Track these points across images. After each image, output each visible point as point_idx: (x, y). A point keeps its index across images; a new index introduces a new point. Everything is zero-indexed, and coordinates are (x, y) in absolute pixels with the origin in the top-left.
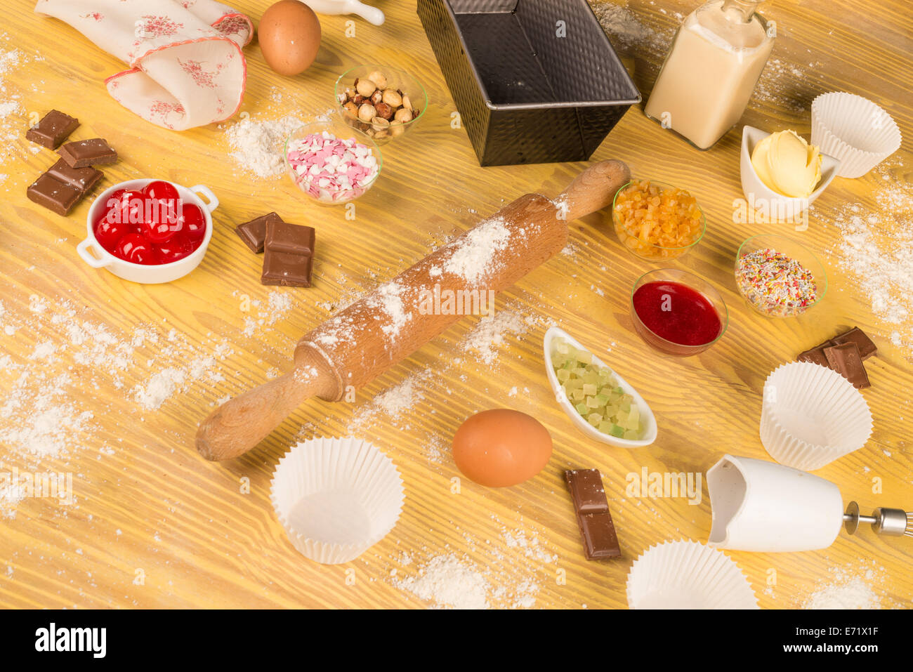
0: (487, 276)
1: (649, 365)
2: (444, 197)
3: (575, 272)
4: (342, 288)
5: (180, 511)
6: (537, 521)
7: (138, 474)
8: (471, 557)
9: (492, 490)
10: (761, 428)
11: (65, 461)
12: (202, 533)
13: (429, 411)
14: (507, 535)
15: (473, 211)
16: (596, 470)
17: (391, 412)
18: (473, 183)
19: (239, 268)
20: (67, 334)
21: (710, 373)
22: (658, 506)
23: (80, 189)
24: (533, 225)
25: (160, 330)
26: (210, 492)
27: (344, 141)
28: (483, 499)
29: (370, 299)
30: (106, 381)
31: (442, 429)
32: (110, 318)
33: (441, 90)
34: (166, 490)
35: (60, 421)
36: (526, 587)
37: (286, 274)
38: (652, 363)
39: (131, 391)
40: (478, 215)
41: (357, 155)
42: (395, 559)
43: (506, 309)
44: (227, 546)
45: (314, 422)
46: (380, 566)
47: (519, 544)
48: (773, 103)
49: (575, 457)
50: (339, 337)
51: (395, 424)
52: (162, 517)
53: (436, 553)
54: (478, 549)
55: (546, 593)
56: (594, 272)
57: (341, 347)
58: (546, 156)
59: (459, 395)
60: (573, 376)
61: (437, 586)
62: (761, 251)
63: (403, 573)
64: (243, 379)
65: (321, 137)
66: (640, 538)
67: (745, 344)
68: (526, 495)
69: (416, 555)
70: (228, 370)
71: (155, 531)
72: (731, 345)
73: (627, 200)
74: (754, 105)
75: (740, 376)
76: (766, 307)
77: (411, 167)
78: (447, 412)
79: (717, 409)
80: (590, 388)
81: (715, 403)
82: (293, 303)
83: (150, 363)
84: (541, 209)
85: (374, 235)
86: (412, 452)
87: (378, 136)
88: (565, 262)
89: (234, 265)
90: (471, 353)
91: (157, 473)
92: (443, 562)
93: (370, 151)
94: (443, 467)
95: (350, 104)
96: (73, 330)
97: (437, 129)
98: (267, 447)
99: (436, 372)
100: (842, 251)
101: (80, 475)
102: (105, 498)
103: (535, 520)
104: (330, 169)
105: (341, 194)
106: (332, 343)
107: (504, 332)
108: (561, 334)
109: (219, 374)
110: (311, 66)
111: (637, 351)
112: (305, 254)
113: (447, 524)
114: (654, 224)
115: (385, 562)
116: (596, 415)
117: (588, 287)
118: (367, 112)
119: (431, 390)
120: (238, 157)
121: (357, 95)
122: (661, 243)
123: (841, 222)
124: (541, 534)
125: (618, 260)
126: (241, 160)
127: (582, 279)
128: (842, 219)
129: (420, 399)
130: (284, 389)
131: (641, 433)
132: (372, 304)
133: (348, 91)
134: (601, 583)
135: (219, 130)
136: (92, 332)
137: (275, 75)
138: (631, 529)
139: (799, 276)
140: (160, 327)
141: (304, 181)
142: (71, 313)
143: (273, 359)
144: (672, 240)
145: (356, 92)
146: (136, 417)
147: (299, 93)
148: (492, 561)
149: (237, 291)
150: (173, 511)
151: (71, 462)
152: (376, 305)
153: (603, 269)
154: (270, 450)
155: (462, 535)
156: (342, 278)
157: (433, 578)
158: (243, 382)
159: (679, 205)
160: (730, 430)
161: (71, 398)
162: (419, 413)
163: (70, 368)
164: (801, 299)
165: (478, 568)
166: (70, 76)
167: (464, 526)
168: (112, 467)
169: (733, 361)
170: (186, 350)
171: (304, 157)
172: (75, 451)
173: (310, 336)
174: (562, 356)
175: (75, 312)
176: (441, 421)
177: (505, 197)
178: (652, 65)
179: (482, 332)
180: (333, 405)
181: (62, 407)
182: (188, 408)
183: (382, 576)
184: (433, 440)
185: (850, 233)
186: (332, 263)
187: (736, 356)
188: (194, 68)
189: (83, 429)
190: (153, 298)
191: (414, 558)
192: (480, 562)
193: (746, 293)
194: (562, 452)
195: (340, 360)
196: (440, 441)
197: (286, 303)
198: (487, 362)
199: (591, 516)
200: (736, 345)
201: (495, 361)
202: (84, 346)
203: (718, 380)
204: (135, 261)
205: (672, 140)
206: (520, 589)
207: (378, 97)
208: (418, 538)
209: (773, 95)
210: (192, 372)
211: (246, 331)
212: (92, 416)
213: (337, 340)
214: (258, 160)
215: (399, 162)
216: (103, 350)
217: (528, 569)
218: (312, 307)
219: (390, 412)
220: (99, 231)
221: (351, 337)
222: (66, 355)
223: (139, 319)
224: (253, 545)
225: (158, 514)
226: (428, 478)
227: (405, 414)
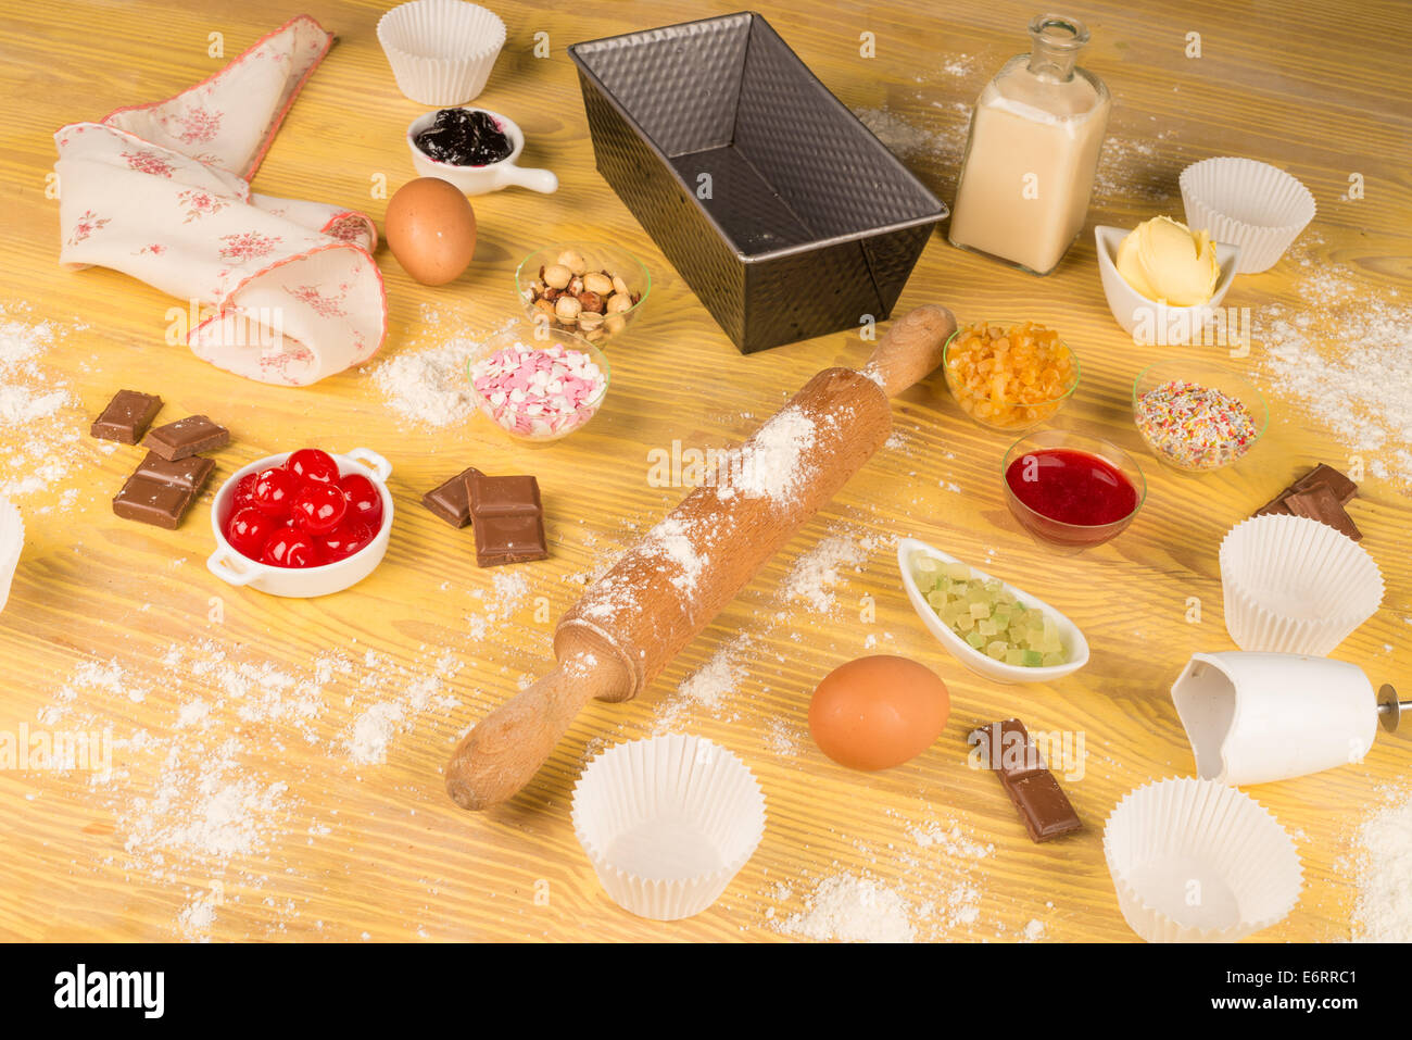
0: (797, 487)
1: (1049, 570)
2: (703, 405)
3: (912, 468)
4: (592, 550)
5: (445, 891)
6: (950, 806)
7: (373, 853)
8: (872, 871)
9: (875, 777)
10: (1228, 622)
11: (263, 856)
12: (485, 914)
13: (761, 690)
14: (914, 833)
15: (747, 415)
16: (1016, 720)
17: (707, 702)
18: (736, 378)
19: (442, 553)
20: (220, 686)
21: (1135, 564)
22: (1114, 753)
23: (187, 488)
24: (842, 408)
25: (352, 656)
26: (481, 856)
27: (547, 351)
28: (868, 791)
29: (644, 546)
30: (293, 738)
31: (785, 711)
32: (274, 653)
33: (659, 266)
34: (418, 866)
35: (242, 805)
36: (960, 897)
37: (510, 545)
38: (1053, 567)
39: (332, 744)
40: (756, 420)
41: (570, 365)
42: (767, 894)
43: (830, 535)
44: (525, 924)
45: (603, 735)
46: (749, 908)
47: (935, 841)
48: (1124, 197)
49: (981, 711)
50: (615, 604)
51: (718, 716)
52: (422, 904)
53: (822, 876)
54: (880, 858)
55: (991, 898)
56: (938, 464)
57: (621, 616)
58: (830, 323)
59: (797, 661)
60: (953, 598)
61: (837, 918)
62: (1165, 386)
63: (784, 912)
64: (488, 698)
65: (514, 351)
66: (1100, 800)
67: (1172, 517)
68: (924, 773)
69: (795, 883)
70: (463, 690)
71: (417, 924)
72: (1155, 523)
73: (963, 351)
74: (1097, 204)
75: (1178, 560)
76: (1191, 458)
77: (645, 374)
78: (785, 686)
79: (1159, 610)
80: (979, 608)
81: (1153, 603)
82: (529, 584)
83: (348, 701)
84: (848, 385)
85: (617, 472)
86: (750, 749)
87: (591, 337)
88: (894, 458)
89: (432, 550)
90: (796, 602)
91: (398, 846)
92: (836, 886)
93: (587, 356)
94: (799, 760)
95: (540, 302)
96: (228, 678)
97: (668, 317)
98: (546, 782)
99: (756, 637)
100: (1272, 370)
101: (290, 870)
102: (333, 894)
103: (947, 804)
104: (537, 391)
105: (562, 422)
106: (607, 614)
107: (836, 565)
108: (918, 546)
109: (451, 697)
110: (469, 267)
111: (1027, 555)
112: (532, 514)
113: (828, 834)
114: (1008, 376)
115: (755, 901)
116: (996, 644)
117: (936, 485)
118: (568, 308)
119: (756, 662)
120: (400, 406)
121: (548, 289)
122: (1024, 401)
123: (1261, 332)
124: (962, 821)
125: (968, 442)
126: (405, 409)
127: (924, 475)
128: (1260, 329)
129: (743, 677)
130: (555, 690)
131: (1066, 653)
132: (648, 552)
133: (533, 285)
134: (1063, 870)
135: (362, 375)
136: (255, 676)
137: (420, 289)
138: (1086, 790)
139: (1226, 408)
140: (353, 651)
141: (506, 413)
142: (219, 656)
143: (523, 663)
144: (1038, 394)
145: (545, 285)
146: (349, 777)
147: (460, 306)
148: (904, 870)
149: (447, 583)
150: (436, 893)
151: (272, 856)
152: (656, 553)
153: (950, 457)
154: (551, 785)
155: (852, 845)
156: (590, 538)
157: (828, 909)
158: (488, 703)
159: (1036, 344)
160: (1186, 634)
161: (249, 770)
162: (747, 695)
163: (237, 730)
164: (1235, 437)
165: (886, 884)
166: (133, 342)
167: (851, 832)
168: (331, 851)
169: (1163, 542)
170: (396, 675)
171: (498, 381)
172: (274, 839)
173: (574, 613)
174: (929, 575)
175: (224, 653)
176: (781, 700)
177: (787, 389)
178: (941, 178)
179: (804, 570)
180: (621, 707)
181: (240, 783)
182: (420, 750)
183: (756, 921)
184: (776, 727)
185: (1275, 344)
186: (568, 521)
187: (1164, 534)
188: (308, 294)
189: (276, 808)
190: (329, 614)
191: (793, 888)
192: (887, 875)
193: (1158, 445)
194: (961, 708)
195: (625, 634)
196: (787, 726)
197: (520, 585)
198: (823, 609)
199: (1026, 781)
200: (1163, 522)
201: (833, 607)
202: (249, 697)
203: (1149, 571)
204: (295, 565)
205: (998, 270)
206: (952, 900)
207: (577, 285)
208: (791, 861)
209: (1120, 185)
210: (412, 703)
211: (472, 634)
212: (285, 788)
213: (614, 608)
214: (429, 404)
215: (627, 370)
216: (277, 696)
217: (957, 872)
218: (557, 584)
219: (705, 701)
220: (234, 535)
221: (632, 601)
222: (225, 713)
223: (316, 645)
224: (562, 916)
225: (416, 901)
226: (784, 778)
227: (727, 700)
